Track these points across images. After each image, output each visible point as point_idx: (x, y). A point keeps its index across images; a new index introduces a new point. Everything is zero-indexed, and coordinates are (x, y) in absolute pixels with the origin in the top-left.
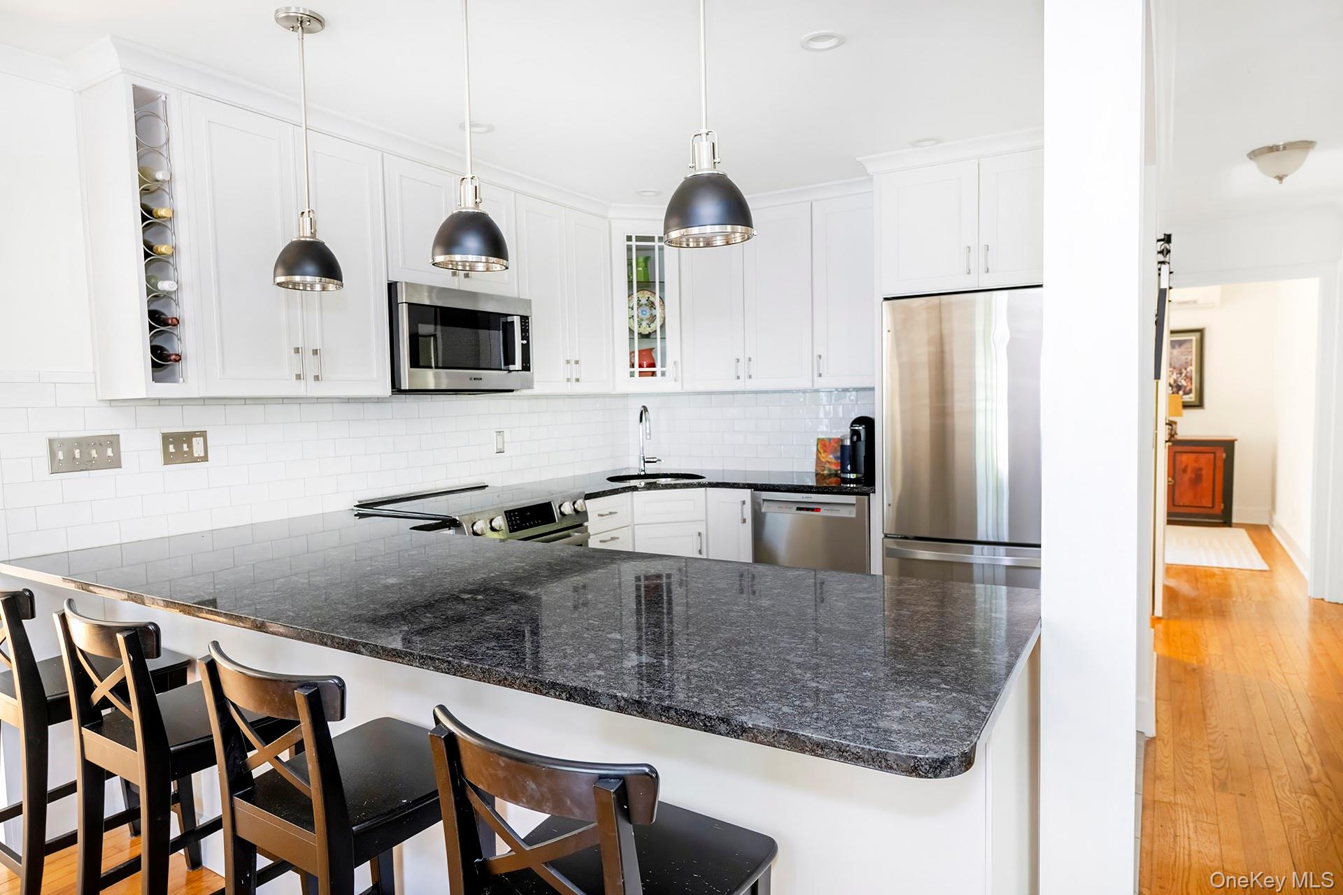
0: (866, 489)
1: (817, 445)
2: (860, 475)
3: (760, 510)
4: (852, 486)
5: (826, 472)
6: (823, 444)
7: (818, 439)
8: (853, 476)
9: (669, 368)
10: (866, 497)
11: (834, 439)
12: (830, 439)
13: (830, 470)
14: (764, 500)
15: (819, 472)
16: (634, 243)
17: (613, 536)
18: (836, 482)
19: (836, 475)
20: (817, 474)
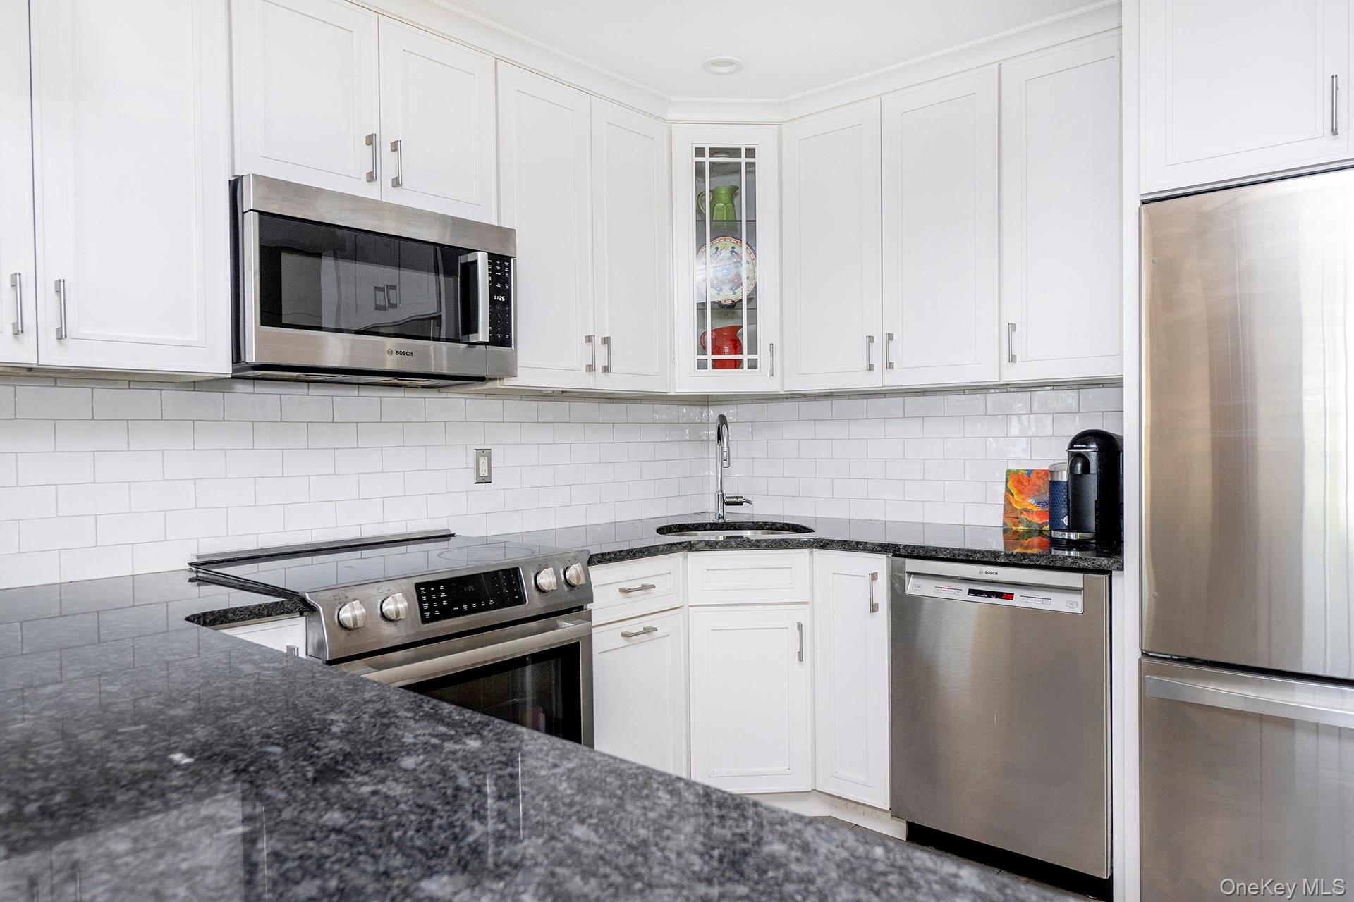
0: (1103, 562)
1: (1007, 482)
2: (1087, 535)
3: (904, 590)
4: (1072, 554)
5: (1021, 528)
6: (1018, 481)
7: (1008, 471)
8: (1073, 536)
9: (762, 356)
10: (1104, 577)
11: (1037, 472)
12: (1029, 472)
13: (1029, 523)
14: (910, 573)
15: (1010, 525)
16: (707, 160)
17: (646, 625)
18: (1040, 546)
19: (1041, 533)
20: (1005, 531)
